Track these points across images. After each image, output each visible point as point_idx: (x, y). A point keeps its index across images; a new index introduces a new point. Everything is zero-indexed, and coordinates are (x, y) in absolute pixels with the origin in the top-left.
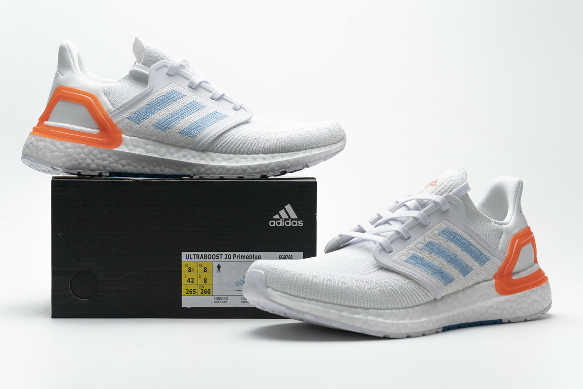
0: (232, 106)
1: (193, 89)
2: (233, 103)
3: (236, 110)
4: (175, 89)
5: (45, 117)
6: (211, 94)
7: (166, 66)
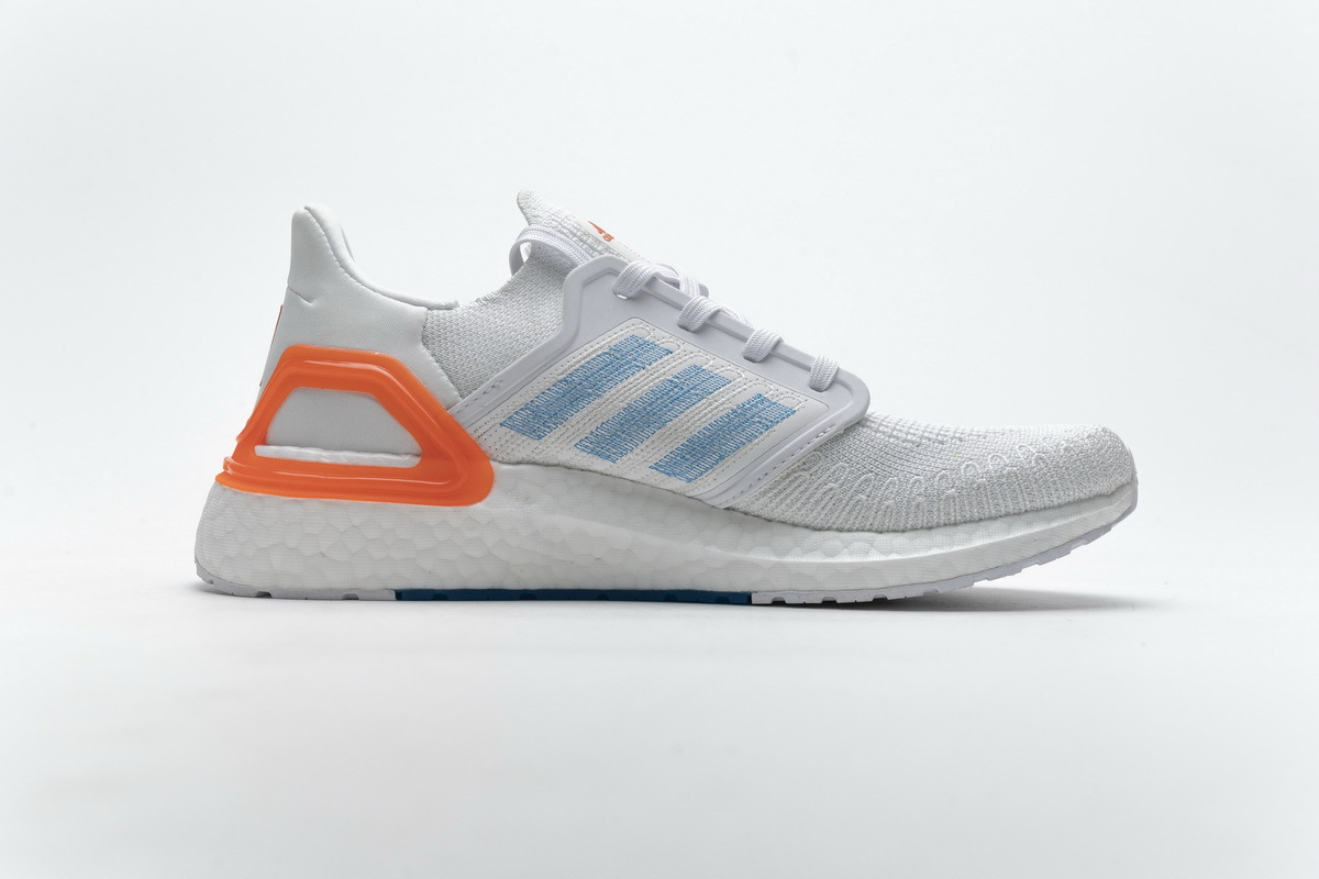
0: (806, 377)
1: (694, 332)
2: (808, 369)
3: (818, 390)
4: (638, 333)
5: (256, 432)
6: (743, 347)
7: (615, 273)
